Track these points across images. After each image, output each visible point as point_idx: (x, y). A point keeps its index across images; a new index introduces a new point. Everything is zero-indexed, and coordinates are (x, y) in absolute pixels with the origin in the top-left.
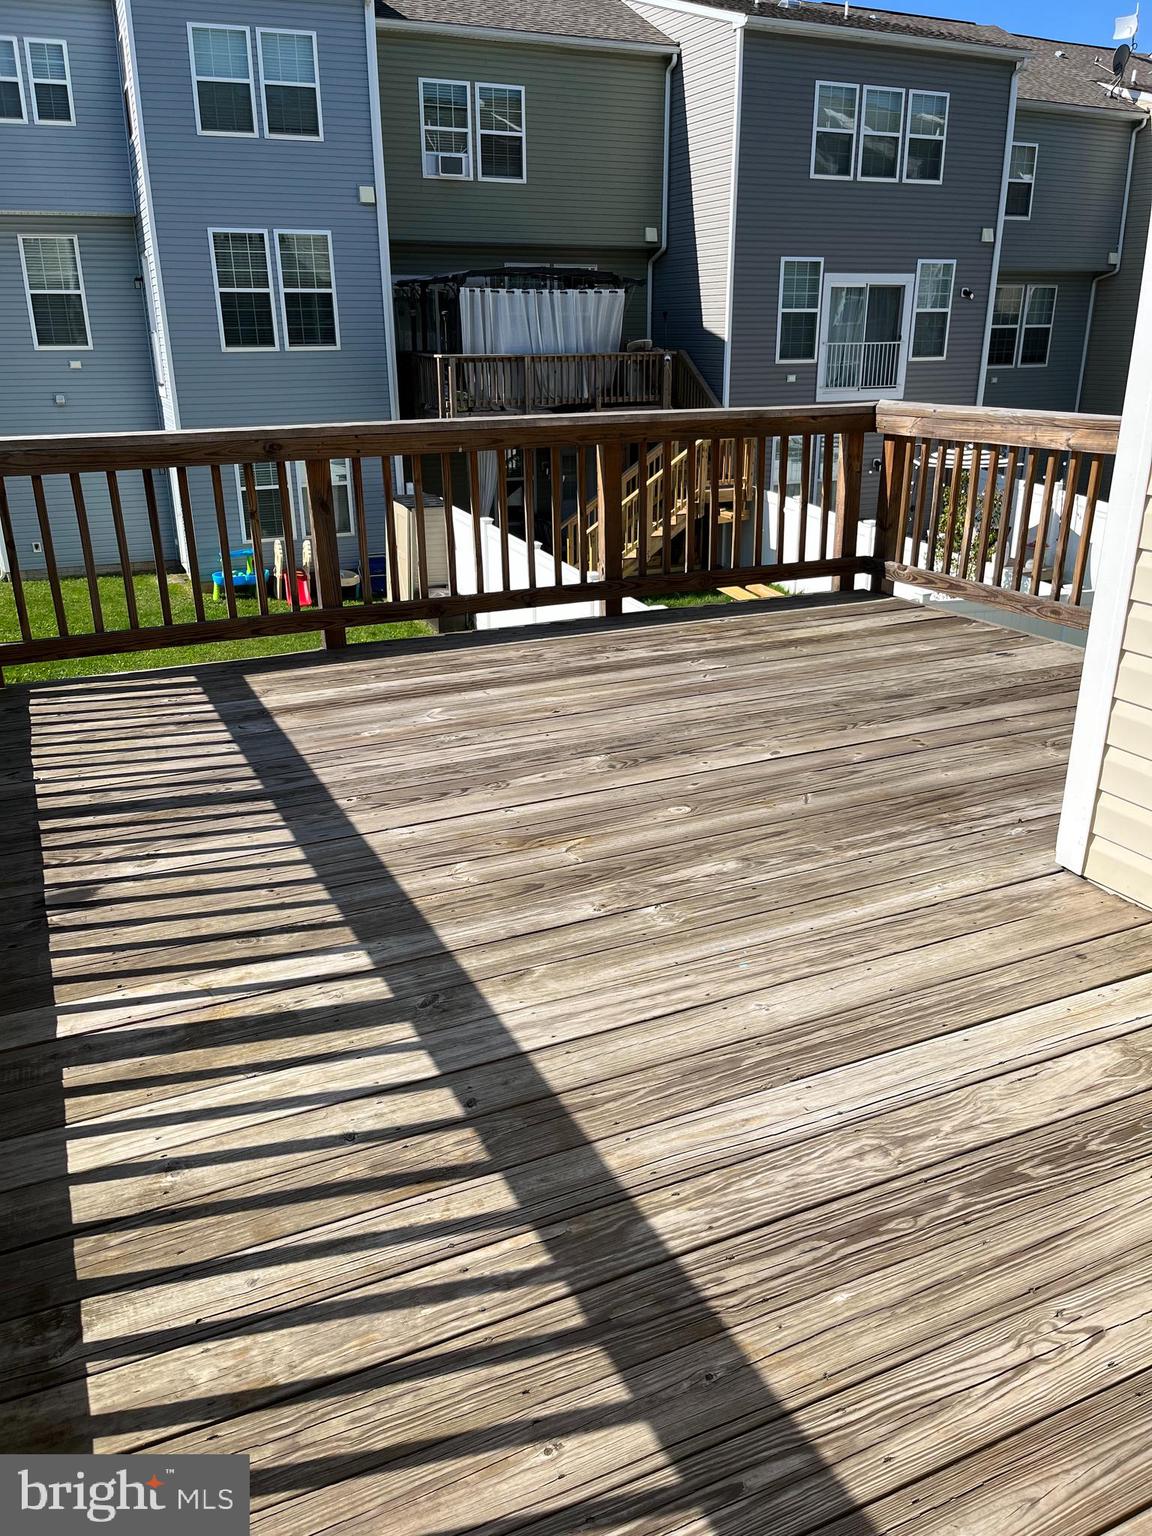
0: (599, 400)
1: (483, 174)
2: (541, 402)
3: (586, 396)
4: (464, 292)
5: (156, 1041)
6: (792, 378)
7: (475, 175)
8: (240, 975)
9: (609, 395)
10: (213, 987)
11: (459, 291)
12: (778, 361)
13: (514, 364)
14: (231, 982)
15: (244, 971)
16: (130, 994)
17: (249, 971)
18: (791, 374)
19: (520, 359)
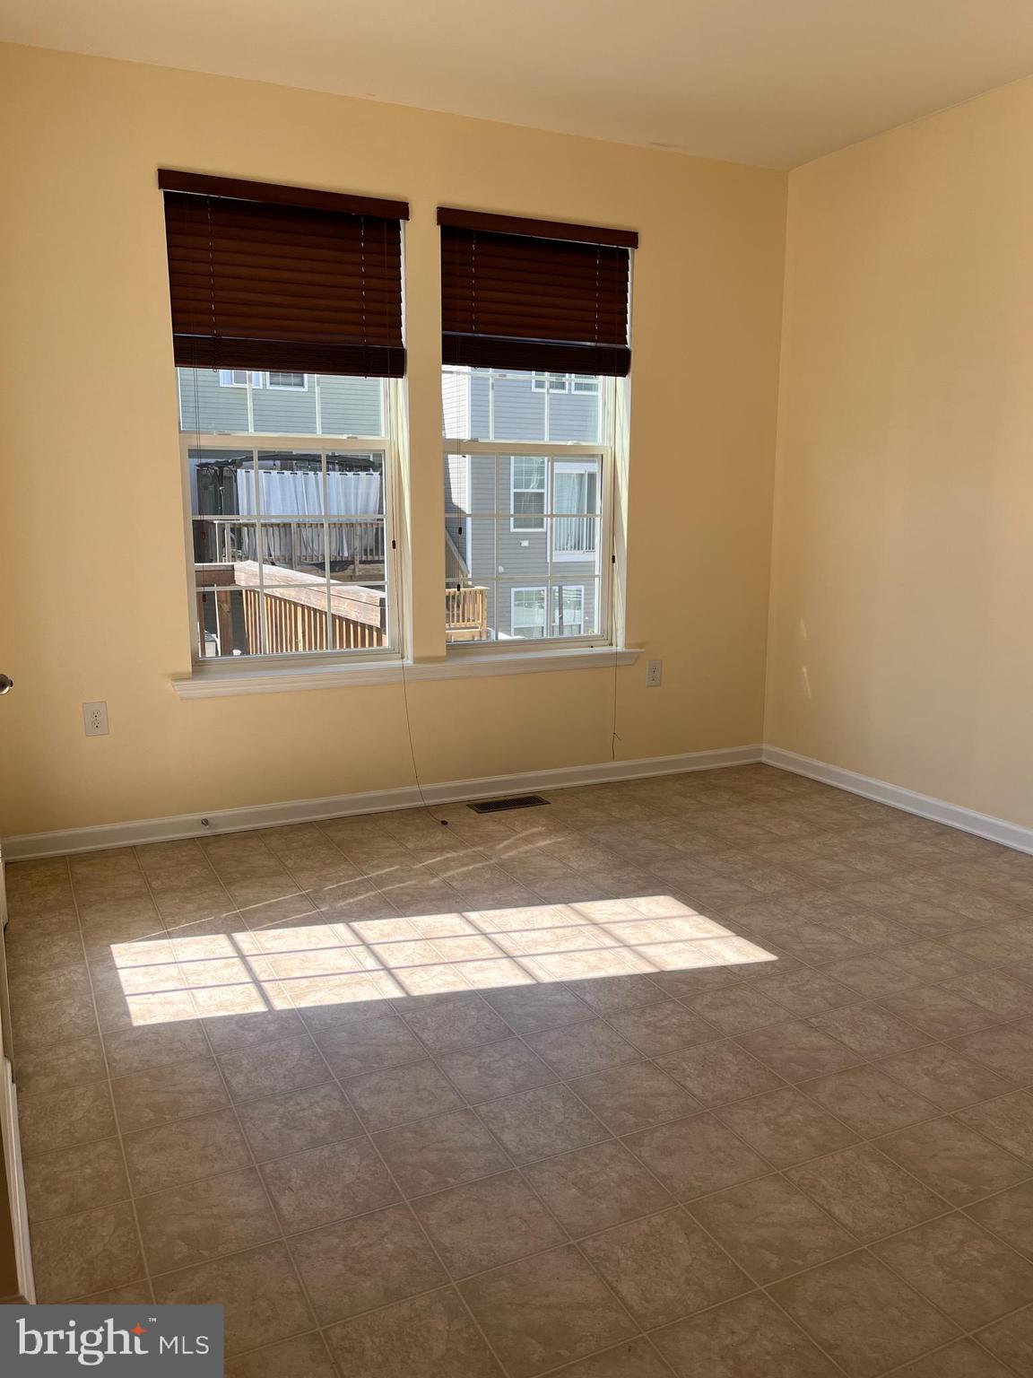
0: (358, 558)
1: (271, 384)
2: (306, 559)
3: (346, 554)
4: (241, 473)
6: (525, 543)
7: (265, 385)
9: (366, 554)
11: (236, 471)
12: (512, 530)
13: (282, 530)
18: (523, 540)
19: (287, 526)
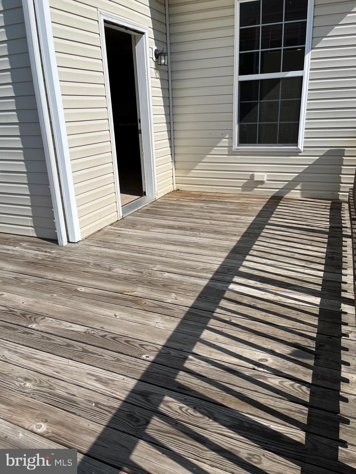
5: (296, 288)
8: (265, 296)
10: (274, 295)
14: (268, 295)
15: (263, 296)
16: (297, 302)
17: (261, 296)
